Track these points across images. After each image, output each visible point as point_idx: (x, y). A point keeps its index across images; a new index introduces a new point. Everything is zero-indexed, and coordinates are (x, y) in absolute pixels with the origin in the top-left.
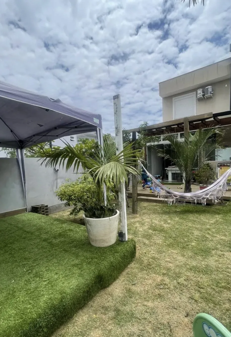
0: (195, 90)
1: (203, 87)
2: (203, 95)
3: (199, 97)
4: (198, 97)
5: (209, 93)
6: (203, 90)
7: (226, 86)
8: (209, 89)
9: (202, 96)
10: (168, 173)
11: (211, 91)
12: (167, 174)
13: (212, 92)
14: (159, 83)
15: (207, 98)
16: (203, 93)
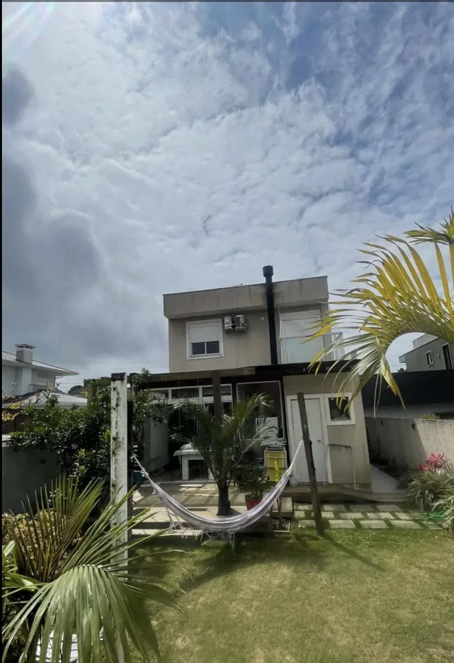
0: (221, 315)
1: (232, 314)
2: (233, 327)
3: (228, 328)
4: (226, 328)
5: (241, 325)
6: (232, 319)
7: (263, 318)
8: (240, 319)
9: (231, 328)
10: (181, 461)
11: (243, 323)
12: (180, 463)
13: (245, 325)
14: (164, 295)
15: (238, 331)
16: (232, 323)
